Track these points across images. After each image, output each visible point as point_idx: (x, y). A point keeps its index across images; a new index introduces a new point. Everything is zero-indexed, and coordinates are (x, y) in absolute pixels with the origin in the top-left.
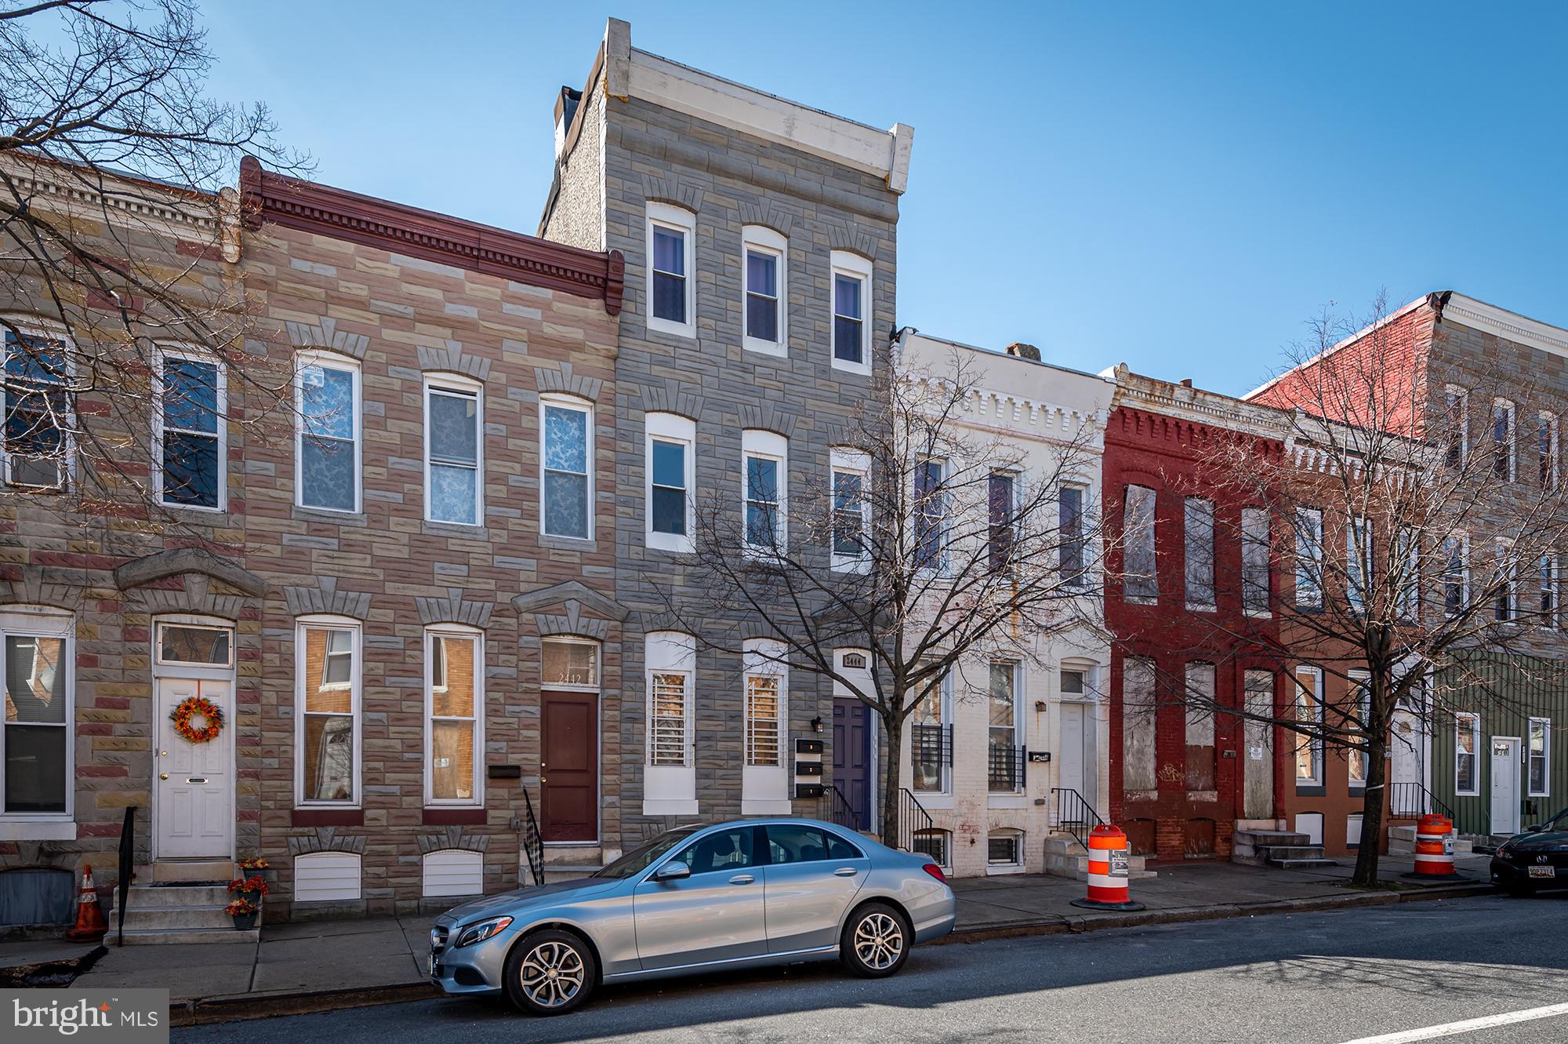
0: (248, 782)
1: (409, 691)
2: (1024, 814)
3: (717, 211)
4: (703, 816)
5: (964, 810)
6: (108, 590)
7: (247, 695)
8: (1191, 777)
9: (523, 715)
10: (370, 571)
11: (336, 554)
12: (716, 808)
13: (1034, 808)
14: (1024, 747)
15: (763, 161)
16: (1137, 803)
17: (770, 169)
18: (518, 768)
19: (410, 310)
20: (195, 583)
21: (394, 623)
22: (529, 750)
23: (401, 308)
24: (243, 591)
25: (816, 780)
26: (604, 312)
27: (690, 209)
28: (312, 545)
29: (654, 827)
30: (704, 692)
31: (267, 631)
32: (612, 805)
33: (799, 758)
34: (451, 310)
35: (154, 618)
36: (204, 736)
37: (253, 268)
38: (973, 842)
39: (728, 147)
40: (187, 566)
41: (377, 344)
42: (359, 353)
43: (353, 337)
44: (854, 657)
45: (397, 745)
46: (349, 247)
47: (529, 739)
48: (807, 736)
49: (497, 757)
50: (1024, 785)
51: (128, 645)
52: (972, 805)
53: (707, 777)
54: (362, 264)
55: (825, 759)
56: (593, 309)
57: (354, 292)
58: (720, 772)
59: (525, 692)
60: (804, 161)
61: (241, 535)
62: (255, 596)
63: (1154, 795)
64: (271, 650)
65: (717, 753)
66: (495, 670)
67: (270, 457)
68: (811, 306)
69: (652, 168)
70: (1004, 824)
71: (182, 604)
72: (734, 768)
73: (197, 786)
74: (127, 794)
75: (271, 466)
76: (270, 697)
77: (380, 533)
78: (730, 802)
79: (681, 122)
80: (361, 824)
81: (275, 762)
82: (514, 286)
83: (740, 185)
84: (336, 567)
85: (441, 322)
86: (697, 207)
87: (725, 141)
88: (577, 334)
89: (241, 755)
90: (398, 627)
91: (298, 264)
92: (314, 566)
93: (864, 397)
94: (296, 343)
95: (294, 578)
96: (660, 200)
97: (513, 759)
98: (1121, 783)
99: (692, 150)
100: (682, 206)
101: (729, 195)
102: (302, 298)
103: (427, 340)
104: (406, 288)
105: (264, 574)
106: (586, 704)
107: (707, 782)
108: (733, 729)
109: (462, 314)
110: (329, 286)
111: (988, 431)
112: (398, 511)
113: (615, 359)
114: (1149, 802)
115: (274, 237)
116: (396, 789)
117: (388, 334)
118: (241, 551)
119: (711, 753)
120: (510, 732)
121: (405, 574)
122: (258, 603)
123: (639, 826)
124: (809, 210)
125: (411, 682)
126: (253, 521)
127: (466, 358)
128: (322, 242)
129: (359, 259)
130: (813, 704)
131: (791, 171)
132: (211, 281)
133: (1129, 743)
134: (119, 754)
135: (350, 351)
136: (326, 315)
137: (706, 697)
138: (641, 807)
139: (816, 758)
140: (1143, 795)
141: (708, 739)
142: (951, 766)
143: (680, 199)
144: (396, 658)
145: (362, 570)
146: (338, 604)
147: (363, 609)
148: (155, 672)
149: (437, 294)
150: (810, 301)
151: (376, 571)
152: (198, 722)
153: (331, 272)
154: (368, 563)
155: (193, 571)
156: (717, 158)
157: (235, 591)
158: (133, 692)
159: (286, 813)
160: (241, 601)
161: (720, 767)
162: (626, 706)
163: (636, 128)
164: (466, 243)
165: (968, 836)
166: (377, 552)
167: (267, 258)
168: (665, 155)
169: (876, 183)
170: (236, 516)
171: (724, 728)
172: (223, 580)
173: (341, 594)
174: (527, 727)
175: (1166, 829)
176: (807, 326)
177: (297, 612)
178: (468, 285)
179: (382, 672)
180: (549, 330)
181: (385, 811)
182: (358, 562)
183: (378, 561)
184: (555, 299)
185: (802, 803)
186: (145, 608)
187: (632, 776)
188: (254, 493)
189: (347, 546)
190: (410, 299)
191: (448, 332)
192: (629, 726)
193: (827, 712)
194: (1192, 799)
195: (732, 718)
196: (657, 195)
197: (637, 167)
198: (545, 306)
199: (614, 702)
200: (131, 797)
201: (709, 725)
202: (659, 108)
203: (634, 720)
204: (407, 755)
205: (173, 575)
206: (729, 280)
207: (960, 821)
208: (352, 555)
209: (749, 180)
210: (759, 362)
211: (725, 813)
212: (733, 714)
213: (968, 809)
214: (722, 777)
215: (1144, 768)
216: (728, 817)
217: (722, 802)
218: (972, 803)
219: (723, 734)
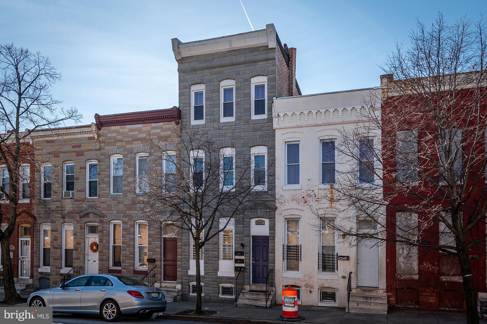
0: (100, 262)
1: (131, 239)
2: (337, 282)
3: (211, 81)
4: (206, 276)
5: (306, 278)
6: (78, 219)
7: (101, 241)
8: (444, 269)
9: (156, 244)
10: (123, 208)
11: (117, 205)
12: (209, 273)
13: (342, 280)
14: (337, 254)
15: (225, 58)
16: (404, 280)
17: (227, 60)
18: (154, 260)
19: (131, 139)
20: (91, 215)
21: (128, 221)
22: (157, 254)
23: (129, 139)
24: (100, 216)
25: (243, 265)
26: (175, 124)
27: (204, 84)
28: (112, 203)
29: (191, 278)
31: (104, 225)
32: (179, 271)
33: (237, 257)
34: (140, 136)
35: (86, 224)
36: (95, 251)
37: (101, 139)
38: (311, 292)
39: (213, 59)
40: (90, 211)
41: (126, 149)
42: (122, 153)
43: (120, 149)
44: (259, 221)
45: (128, 252)
46: (118, 127)
47: (157, 251)
49: (150, 256)
50: (337, 270)
51: (81, 230)
52: (310, 277)
54: (121, 130)
55: (246, 258)
56: (172, 125)
57: (120, 138)
58: (210, 262)
59: (156, 238)
60: (238, 52)
61: (99, 203)
62: (101, 217)
63: (416, 277)
64: (105, 230)
65: (209, 256)
66: (150, 232)
67: (104, 183)
68: (242, 101)
69: (191, 76)
70: (326, 285)
71: (89, 220)
72: (216, 260)
73: (94, 263)
74: (81, 264)
75: (104, 185)
76: (104, 241)
77: (125, 198)
78: (214, 272)
79: (198, 58)
80: (121, 273)
81: (104, 257)
82: (153, 125)
83: (218, 69)
84: (117, 208)
85: (138, 140)
86: (204, 82)
87: (212, 58)
88: (169, 133)
89: (99, 255)
90: (129, 222)
91: (109, 135)
92: (113, 208)
93: (262, 127)
94: (110, 154)
95: (109, 212)
96: (194, 84)
97: (154, 257)
98: (395, 271)
99: (202, 65)
100: (201, 83)
101: (215, 74)
102: (110, 143)
103: (137, 145)
104: (130, 133)
105: (103, 212)
106: (174, 240)
107: (207, 265)
108: (215, 248)
109: (142, 136)
110: (114, 138)
111: (318, 126)
112: (130, 192)
113: (180, 137)
114: (413, 280)
115: (104, 130)
116: (127, 264)
117: (128, 146)
118: (99, 207)
119: (207, 255)
120: (153, 249)
121: (130, 208)
122: (102, 219)
123: (187, 278)
124: (242, 67)
125: (132, 236)
126: (102, 199)
127: (144, 147)
128: (113, 128)
129: (120, 130)
130: (242, 239)
131: (235, 57)
132: (94, 144)
133: (401, 251)
134: (79, 255)
135: (120, 153)
136: (115, 145)
138: (188, 272)
139: (243, 257)
140: (408, 277)
141: (207, 251)
142: (301, 261)
143: (199, 82)
144: (128, 230)
145: (122, 208)
146: (117, 217)
147: (121, 218)
148: (86, 236)
149: (136, 133)
150: (242, 99)
151: (124, 208)
152: (95, 248)
153: (115, 134)
154: (123, 206)
155: (91, 213)
156: (209, 64)
157: (98, 216)
158: (81, 241)
159: (107, 270)
160: (99, 218)
161: (211, 260)
162: (183, 241)
163: (186, 66)
164: (140, 117)
165: (308, 289)
166: (125, 203)
167: (103, 135)
168: (194, 70)
169: (265, 48)
170: (99, 198)
171: (211, 247)
172: (95, 214)
173: (117, 215)
174: (157, 248)
175: (426, 294)
176: (241, 108)
177: (109, 220)
178: (143, 128)
179: (125, 234)
180: (163, 134)
181: (125, 270)
182: (121, 206)
183: (125, 205)
184: (164, 125)
185: (238, 273)
186: (83, 222)
187: (185, 262)
188: (102, 192)
189: (119, 203)
190: (131, 136)
191: (139, 142)
192: (184, 247)
193: (249, 241)
194: (444, 280)
195: (215, 244)
196: (193, 83)
197: (187, 77)
198: (161, 128)
199: (180, 240)
200: (81, 265)
201: (207, 247)
202: (191, 57)
203: (186, 245)
204: (130, 256)
205: (87, 214)
206: (215, 101)
207: (304, 283)
208: (120, 205)
209: (221, 66)
210: (224, 125)
211: (212, 275)
212: (215, 243)
213: (308, 278)
214: (211, 264)
215: (410, 264)
216: (213, 276)
217: (211, 271)
218: (310, 276)
219: (211, 249)
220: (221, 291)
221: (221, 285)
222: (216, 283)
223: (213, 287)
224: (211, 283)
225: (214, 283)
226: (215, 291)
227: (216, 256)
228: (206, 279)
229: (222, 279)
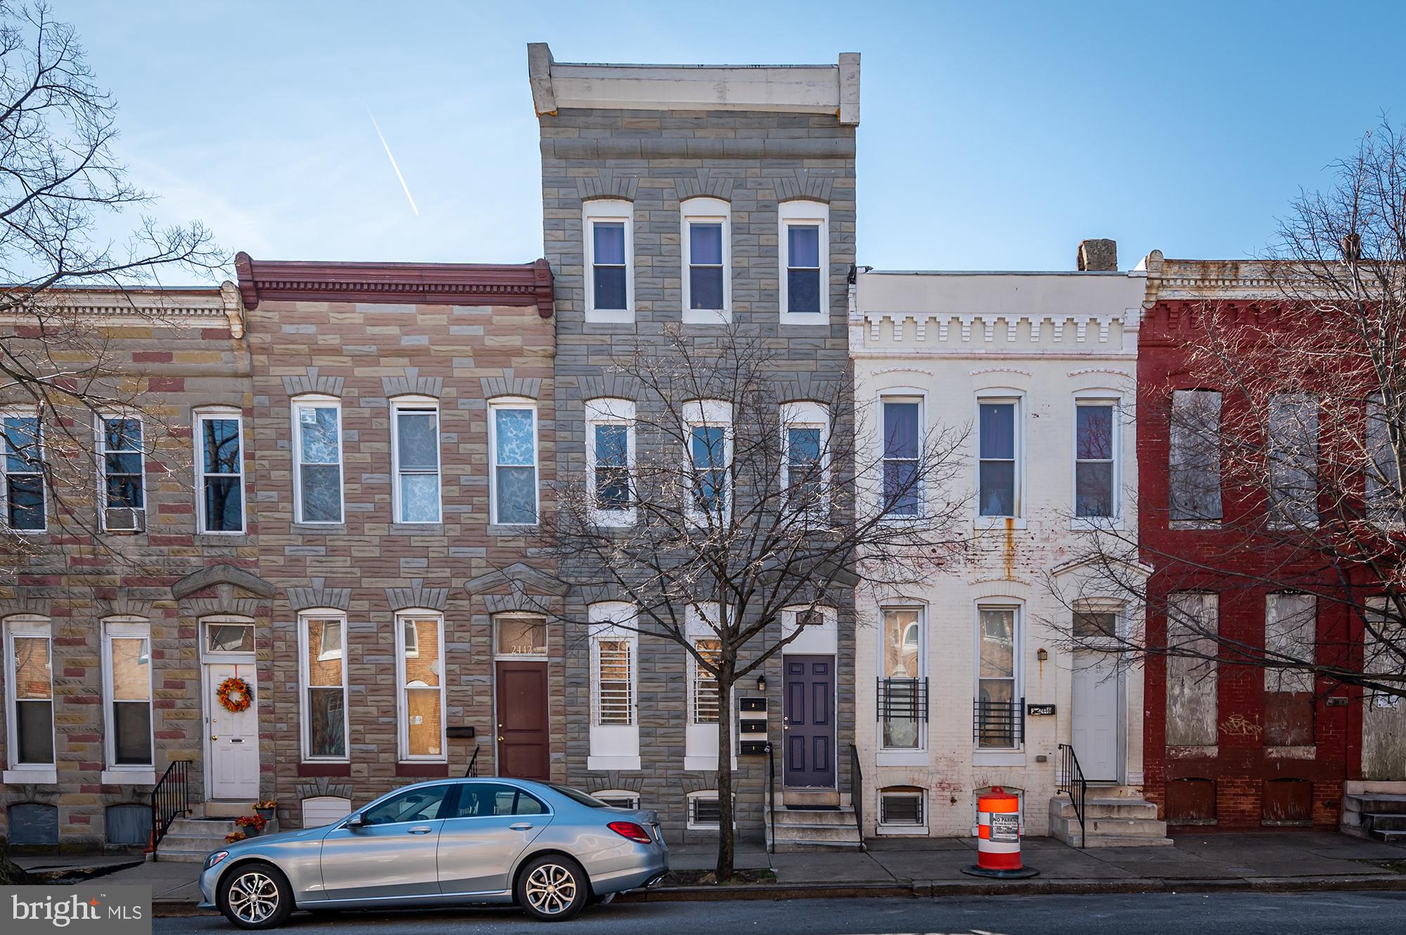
0: (266, 742)
1: (382, 667)
2: (1022, 771)
3: (652, 194)
4: (646, 772)
5: (942, 766)
6: (168, 601)
7: (265, 675)
8: (1274, 730)
9: (476, 683)
10: (349, 570)
11: (324, 559)
12: (657, 764)
13: (1036, 766)
14: (1023, 700)
15: (699, 133)
16: (1186, 760)
17: (707, 139)
18: (472, 729)
19: (374, 348)
20: (224, 590)
21: (369, 611)
22: (482, 713)
23: (366, 348)
24: (258, 595)
25: (763, 737)
26: (538, 316)
27: (627, 199)
28: (306, 553)
29: (598, 780)
30: (644, 656)
31: (276, 624)
32: (558, 761)
33: (746, 715)
34: (407, 341)
35: (201, 620)
36: (238, 707)
37: (255, 339)
38: (953, 801)
39: (662, 128)
40: (217, 578)
41: (351, 381)
42: (337, 392)
43: (332, 379)
44: (809, 614)
45: (374, 710)
46: (323, 306)
47: (481, 704)
48: (752, 695)
49: (455, 719)
50: (1023, 741)
51: (182, 641)
52: (952, 763)
53: (648, 735)
54: (335, 318)
55: (771, 716)
56: (529, 316)
57: (330, 342)
58: (660, 731)
59: (477, 663)
60: (742, 120)
61: (255, 551)
62: (265, 597)
63: (1213, 752)
64: (279, 639)
65: (658, 713)
66: (453, 646)
67: (272, 486)
68: (756, 266)
69: (586, 170)
70: (995, 781)
71: (216, 608)
72: (676, 726)
73: (237, 745)
74: (186, 751)
75: (274, 494)
76: (279, 675)
77: (357, 538)
78: (672, 758)
79: (610, 118)
80: (349, 775)
81: (284, 726)
82: (458, 310)
83: (675, 162)
84: (325, 569)
85: (400, 353)
86: (632, 195)
87: (658, 124)
88: (515, 341)
89: (261, 721)
90: (372, 614)
91: (288, 329)
92: (309, 570)
93: (817, 348)
94: (289, 392)
95: (294, 581)
96: (596, 198)
97: (469, 721)
98: (1162, 739)
99: (623, 143)
100: (619, 198)
101: (664, 175)
102: (292, 356)
103: (391, 371)
104: (370, 330)
105: (272, 580)
106: (539, 670)
107: (649, 740)
108: (673, 690)
109: (417, 343)
110: (310, 341)
111: (975, 359)
112: (371, 518)
113: (553, 356)
114: (1205, 759)
115: (268, 311)
116: (373, 747)
117: (360, 372)
118: (256, 564)
119: (652, 713)
120: (466, 698)
121: (377, 570)
122: (268, 603)
123: (584, 779)
124: (753, 169)
125: (384, 659)
126: (265, 540)
127: (422, 380)
128: (303, 307)
129: (331, 314)
131: (731, 134)
132: (225, 356)
133: (1177, 691)
134: (181, 722)
135: (330, 391)
136: (311, 365)
137: (647, 661)
138: (586, 763)
139: (763, 716)
140: (1195, 751)
141: (649, 699)
142: (927, 721)
143: (614, 192)
144: (371, 640)
145: (344, 570)
146: (326, 599)
147: (344, 601)
148: (203, 659)
149: (394, 330)
150: (753, 261)
151: (354, 570)
152: (236, 697)
153: (312, 329)
154: (348, 564)
155: (222, 582)
156: (648, 143)
157: (251, 595)
158: (187, 676)
159: (293, 766)
160: (256, 602)
161: (662, 726)
162: (569, 672)
163: (568, 136)
164: (411, 282)
165: (947, 794)
166: (355, 554)
167: (264, 329)
168: (598, 154)
169: (826, 121)
170: (252, 536)
171: (664, 689)
172: (243, 588)
173: (328, 590)
174: (480, 694)
175: (1232, 791)
176: (751, 287)
177: (297, 607)
178: (420, 317)
179: (360, 652)
180: (491, 342)
181: (365, 765)
182: (341, 564)
183: (357, 561)
184: (495, 313)
185: (747, 759)
186: (191, 612)
187: (576, 735)
188: (264, 517)
189: (332, 552)
190: (373, 339)
191: (406, 360)
192: (573, 690)
193: (774, 670)
194: (1274, 755)
195: (673, 680)
196: (591, 194)
197: (572, 172)
198: (487, 322)
199: (558, 669)
200: (187, 753)
201: (650, 687)
202: (589, 112)
203: (578, 685)
204: (382, 720)
205: (209, 586)
206: (666, 259)
207: (937, 779)
208: (336, 558)
209: (685, 155)
210: (698, 333)
211: (667, 769)
212: (674, 675)
213: (948, 766)
214: (663, 736)
215: (1199, 720)
216: (670, 772)
217: (666, 758)
218: (952, 760)
219: (664, 695)
220: (692, 813)
221: (692, 796)
222: (680, 790)
223: (671, 803)
224: (663, 790)
225: (672, 791)
226: (675, 815)
227: (678, 713)
228: (646, 781)
229: (697, 777)
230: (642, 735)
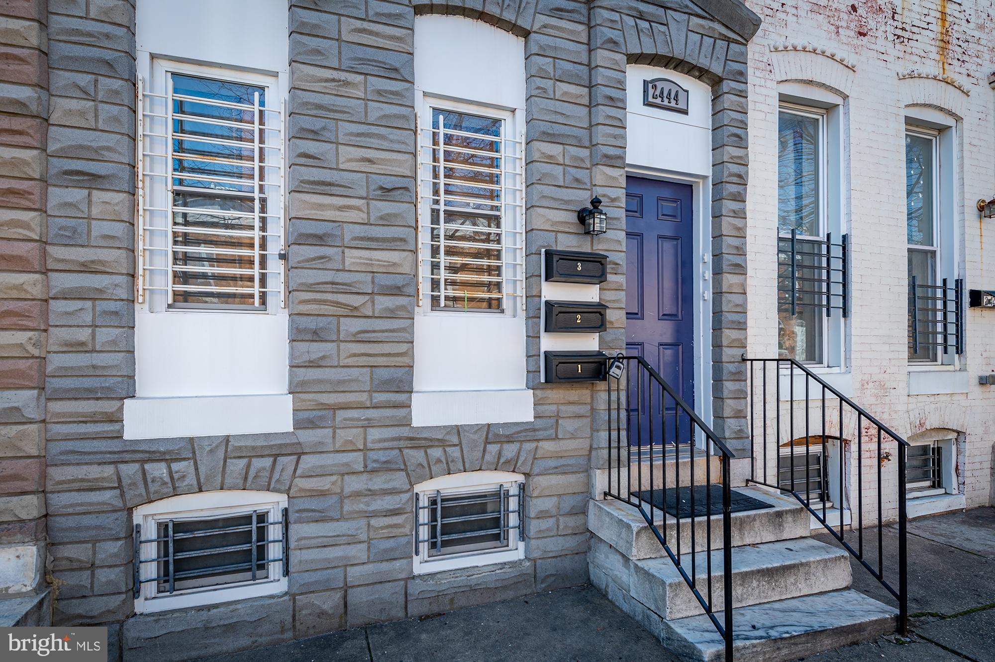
2: (963, 401)
4: (307, 436)
12: (341, 415)
13: (978, 392)
14: (959, 283)
25: (589, 343)
29: (159, 470)
30: (308, 123)
33: (553, 292)
38: (883, 459)
44: (667, 87)
48: (568, 243)
50: (961, 352)
53: (316, 336)
55: (610, 296)
58: (351, 326)
65: (342, 277)
70: (935, 421)
72: (391, 314)
78: (380, 397)
107: (317, 350)
108: (386, 220)
119: (328, 276)
123: (109, 470)
130: (582, 174)
137: (314, 135)
138: (116, 418)
139: (590, 294)
141: (320, 240)
142: (845, 315)
161: (354, 312)
165: (876, 447)
185: (557, 394)
187: (83, 335)
192: (77, 195)
193: (613, 193)
195: (386, 192)
201: (321, 207)
203: (91, 180)
211: (368, 425)
212: (388, 183)
213: (876, 396)
214: (357, 338)
216: (375, 434)
217: (363, 398)
218: (882, 387)
219: (359, 231)
220: (424, 533)
221: (426, 489)
222: (399, 480)
223: (375, 514)
224: (354, 484)
225: (379, 482)
226: (391, 543)
227: (395, 283)
228: (308, 462)
229: (442, 443)
230: (297, 335)
